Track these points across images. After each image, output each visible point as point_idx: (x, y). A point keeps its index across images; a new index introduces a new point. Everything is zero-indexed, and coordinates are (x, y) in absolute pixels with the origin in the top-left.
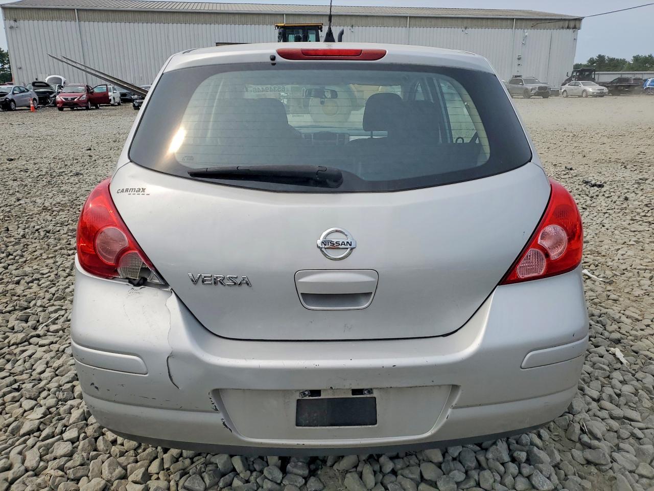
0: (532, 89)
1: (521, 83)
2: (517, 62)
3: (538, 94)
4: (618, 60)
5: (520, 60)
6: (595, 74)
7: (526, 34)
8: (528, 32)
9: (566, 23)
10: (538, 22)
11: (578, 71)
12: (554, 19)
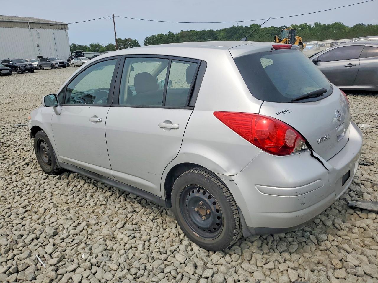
0: (56, 64)
1: (48, 61)
2: (37, 48)
3: (60, 66)
4: (83, 46)
5: (39, 47)
6: (83, 54)
7: (39, 32)
8: (39, 31)
9: (60, 27)
10: (44, 25)
11: (75, 53)
12: (53, 24)
